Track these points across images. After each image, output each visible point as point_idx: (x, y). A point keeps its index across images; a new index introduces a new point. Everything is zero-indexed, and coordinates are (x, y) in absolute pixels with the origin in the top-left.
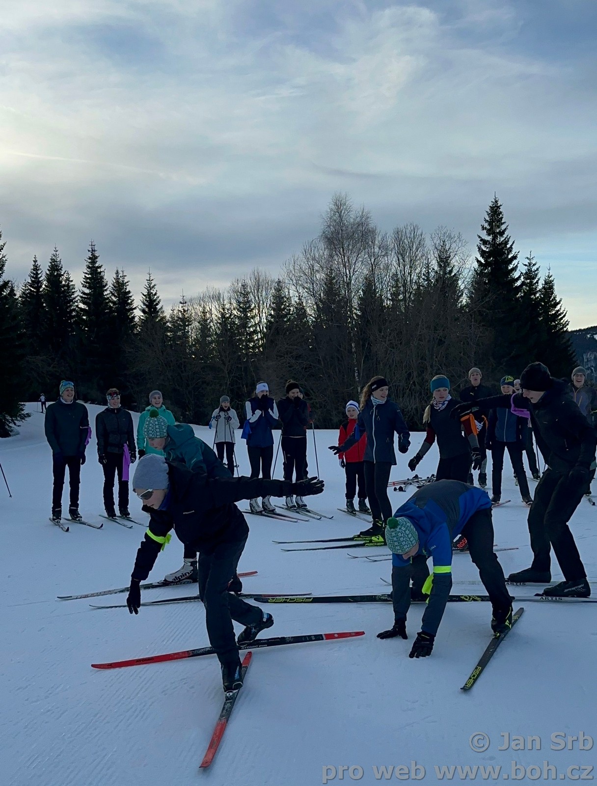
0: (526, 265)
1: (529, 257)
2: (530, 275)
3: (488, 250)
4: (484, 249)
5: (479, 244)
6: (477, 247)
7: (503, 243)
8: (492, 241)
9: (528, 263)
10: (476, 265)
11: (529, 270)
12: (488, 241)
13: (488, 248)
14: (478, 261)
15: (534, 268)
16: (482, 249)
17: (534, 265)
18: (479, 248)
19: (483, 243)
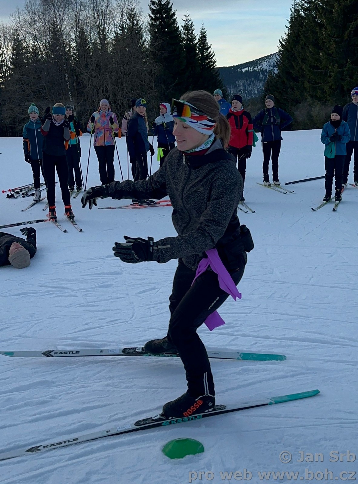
0: (184, 20)
1: (186, 15)
2: (188, 28)
3: (156, 9)
4: (154, 8)
5: (150, 4)
6: (148, 7)
7: (166, 4)
8: (158, 3)
9: (186, 19)
10: (149, 19)
11: (186, 24)
12: (155, 2)
13: (156, 7)
14: (150, 16)
15: (190, 23)
16: (152, 8)
17: (190, 20)
18: (150, 7)
19: (152, 3)
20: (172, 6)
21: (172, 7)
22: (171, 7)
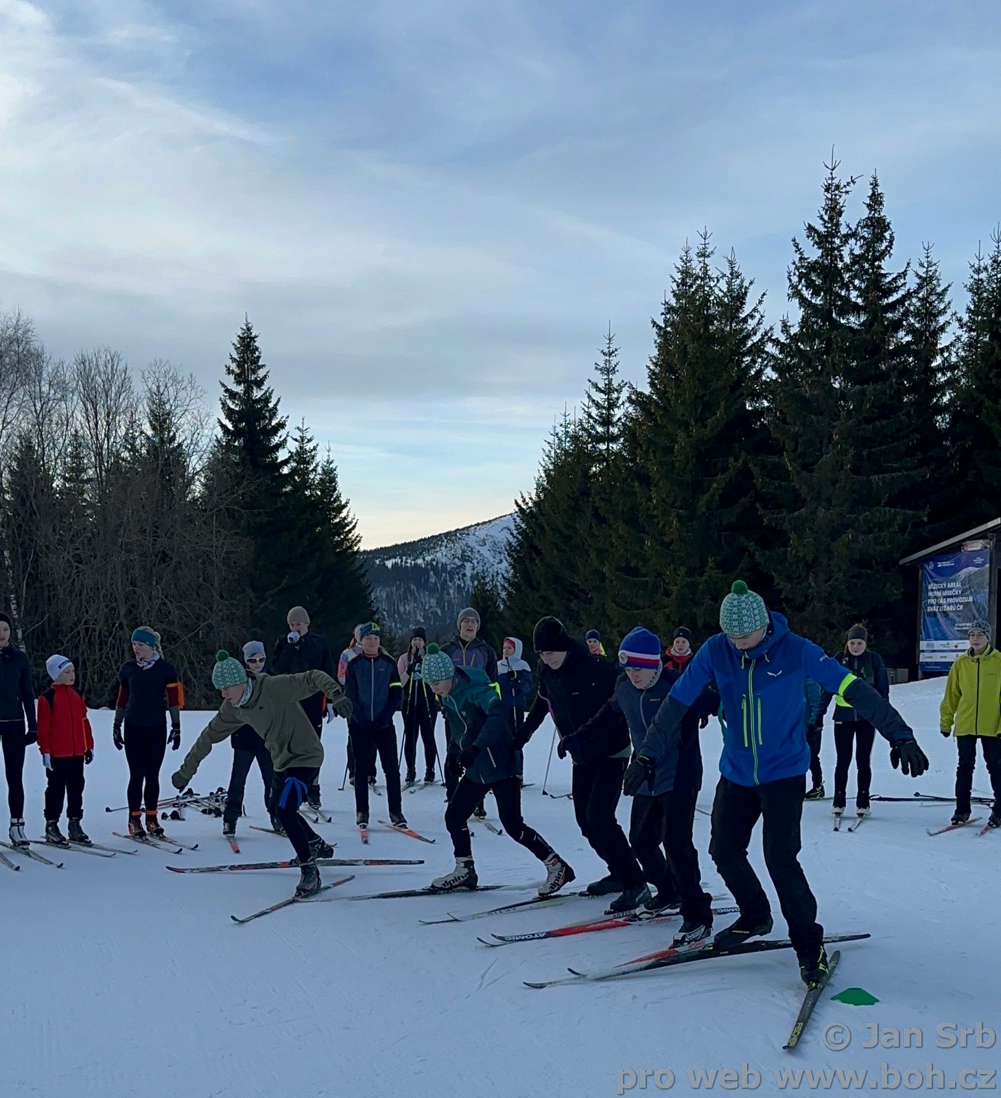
0: (296, 440)
1: (301, 427)
2: (302, 457)
3: (237, 409)
4: (232, 406)
5: (223, 397)
6: (220, 402)
7: (262, 400)
8: (244, 395)
9: (300, 437)
10: (219, 433)
11: (301, 448)
12: (237, 393)
13: (237, 404)
14: (223, 426)
15: (309, 446)
16: (228, 406)
17: (309, 441)
18: (224, 404)
19: (230, 396)
20: (276, 405)
21: (278, 407)
22: (275, 407)
